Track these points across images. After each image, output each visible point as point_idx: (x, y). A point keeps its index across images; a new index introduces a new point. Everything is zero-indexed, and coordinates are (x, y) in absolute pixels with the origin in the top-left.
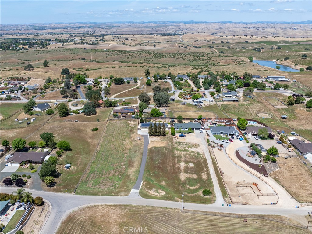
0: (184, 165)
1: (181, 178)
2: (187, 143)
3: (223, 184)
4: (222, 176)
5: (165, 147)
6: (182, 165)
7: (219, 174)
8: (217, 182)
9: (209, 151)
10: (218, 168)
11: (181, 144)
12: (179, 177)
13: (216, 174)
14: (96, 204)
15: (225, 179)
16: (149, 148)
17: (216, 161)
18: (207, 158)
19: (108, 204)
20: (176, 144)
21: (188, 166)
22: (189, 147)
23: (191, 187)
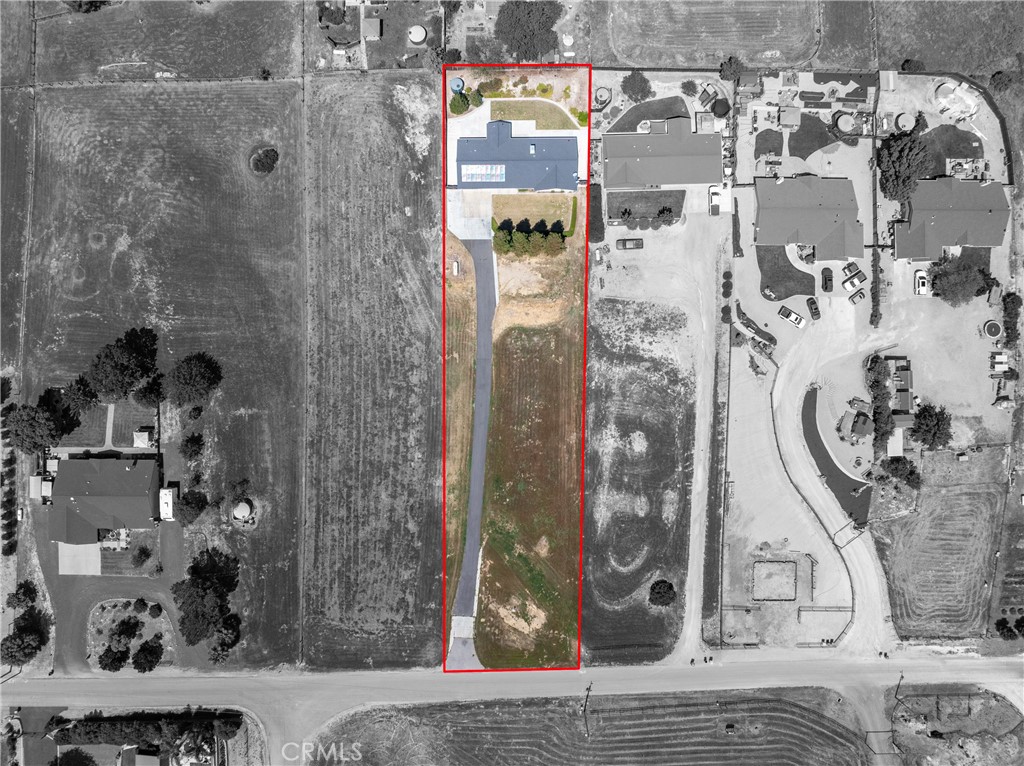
0: (616, 445)
1: (597, 516)
2: (642, 304)
3: (718, 551)
4: (726, 510)
5: (555, 331)
6: (607, 443)
7: (717, 497)
8: (704, 539)
9: (717, 354)
10: (723, 466)
11: (618, 311)
12: (592, 513)
13: (709, 498)
14: (369, 706)
15: (731, 529)
16: (497, 333)
17: (725, 426)
18: (698, 404)
19: (399, 703)
20: (601, 310)
21: (628, 452)
22: (648, 328)
23: (621, 568)
